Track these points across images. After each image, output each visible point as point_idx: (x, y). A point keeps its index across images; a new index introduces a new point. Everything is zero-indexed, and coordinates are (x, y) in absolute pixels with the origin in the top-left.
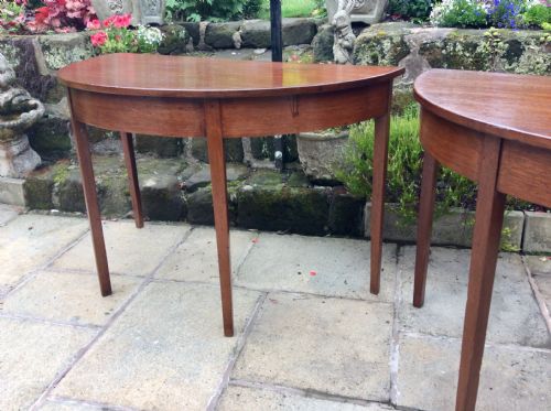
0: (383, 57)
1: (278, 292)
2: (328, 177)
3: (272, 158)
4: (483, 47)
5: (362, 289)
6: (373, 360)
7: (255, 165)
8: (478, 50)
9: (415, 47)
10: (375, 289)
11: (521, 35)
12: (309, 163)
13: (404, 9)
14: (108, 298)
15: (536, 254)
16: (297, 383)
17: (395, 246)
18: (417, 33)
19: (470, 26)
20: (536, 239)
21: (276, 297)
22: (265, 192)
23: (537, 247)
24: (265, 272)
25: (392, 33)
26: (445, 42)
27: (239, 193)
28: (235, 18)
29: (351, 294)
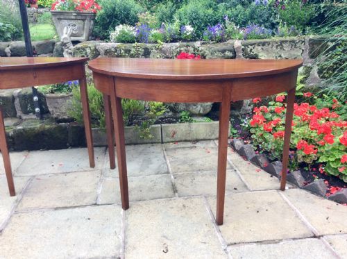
1: (41, 175)
2: (66, 117)
3: (34, 113)
4: (133, 51)
5: (87, 167)
6: (89, 191)
7: (24, 117)
8: (132, 52)
9: (102, 52)
10: (92, 165)
11: (149, 45)
12: (55, 111)
13: (101, 35)
15: (169, 142)
16: (51, 206)
17: (104, 148)
18: (102, 45)
19: (128, 42)
20: (167, 136)
21: (39, 177)
22: (30, 129)
23: (169, 139)
24: (33, 168)
25: (90, 45)
26: (116, 49)
27: (15, 131)
28: (6, 40)
29: (81, 170)
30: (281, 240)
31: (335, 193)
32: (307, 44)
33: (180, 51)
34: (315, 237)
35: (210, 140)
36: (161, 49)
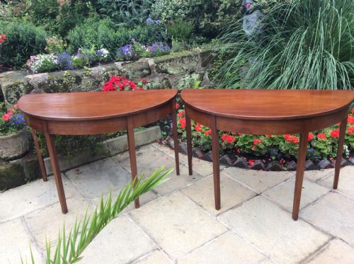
0: (21, 92)
1: (28, 214)
4: (65, 80)
8: (64, 82)
9: (36, 85)
12: (5, 151)
14: (66, 214)
15: (115, 155)
20: (113, 150)
23: (115, 152)
24: (13, 210)
25: (22, 81)
26: (49, 81)
30: (242, 203)
31: (253, 164)
32: (199, 57)
33: (108, 74)
34: (257, 195)
35: (147, 144)
36: (91, 75)
